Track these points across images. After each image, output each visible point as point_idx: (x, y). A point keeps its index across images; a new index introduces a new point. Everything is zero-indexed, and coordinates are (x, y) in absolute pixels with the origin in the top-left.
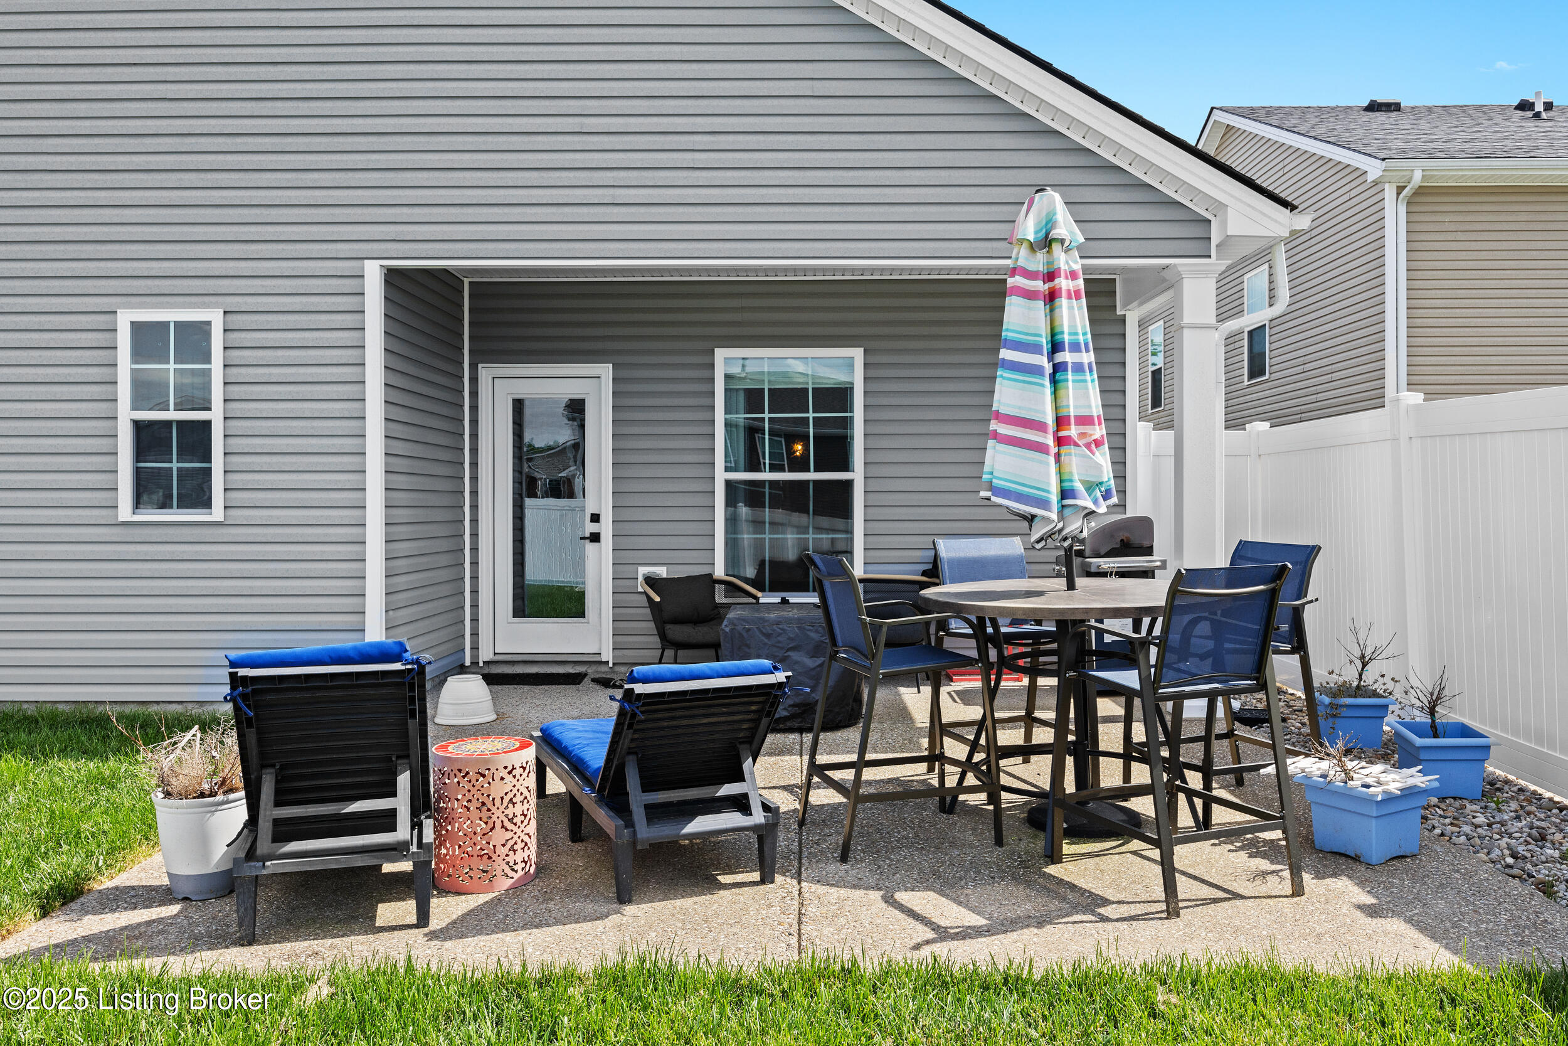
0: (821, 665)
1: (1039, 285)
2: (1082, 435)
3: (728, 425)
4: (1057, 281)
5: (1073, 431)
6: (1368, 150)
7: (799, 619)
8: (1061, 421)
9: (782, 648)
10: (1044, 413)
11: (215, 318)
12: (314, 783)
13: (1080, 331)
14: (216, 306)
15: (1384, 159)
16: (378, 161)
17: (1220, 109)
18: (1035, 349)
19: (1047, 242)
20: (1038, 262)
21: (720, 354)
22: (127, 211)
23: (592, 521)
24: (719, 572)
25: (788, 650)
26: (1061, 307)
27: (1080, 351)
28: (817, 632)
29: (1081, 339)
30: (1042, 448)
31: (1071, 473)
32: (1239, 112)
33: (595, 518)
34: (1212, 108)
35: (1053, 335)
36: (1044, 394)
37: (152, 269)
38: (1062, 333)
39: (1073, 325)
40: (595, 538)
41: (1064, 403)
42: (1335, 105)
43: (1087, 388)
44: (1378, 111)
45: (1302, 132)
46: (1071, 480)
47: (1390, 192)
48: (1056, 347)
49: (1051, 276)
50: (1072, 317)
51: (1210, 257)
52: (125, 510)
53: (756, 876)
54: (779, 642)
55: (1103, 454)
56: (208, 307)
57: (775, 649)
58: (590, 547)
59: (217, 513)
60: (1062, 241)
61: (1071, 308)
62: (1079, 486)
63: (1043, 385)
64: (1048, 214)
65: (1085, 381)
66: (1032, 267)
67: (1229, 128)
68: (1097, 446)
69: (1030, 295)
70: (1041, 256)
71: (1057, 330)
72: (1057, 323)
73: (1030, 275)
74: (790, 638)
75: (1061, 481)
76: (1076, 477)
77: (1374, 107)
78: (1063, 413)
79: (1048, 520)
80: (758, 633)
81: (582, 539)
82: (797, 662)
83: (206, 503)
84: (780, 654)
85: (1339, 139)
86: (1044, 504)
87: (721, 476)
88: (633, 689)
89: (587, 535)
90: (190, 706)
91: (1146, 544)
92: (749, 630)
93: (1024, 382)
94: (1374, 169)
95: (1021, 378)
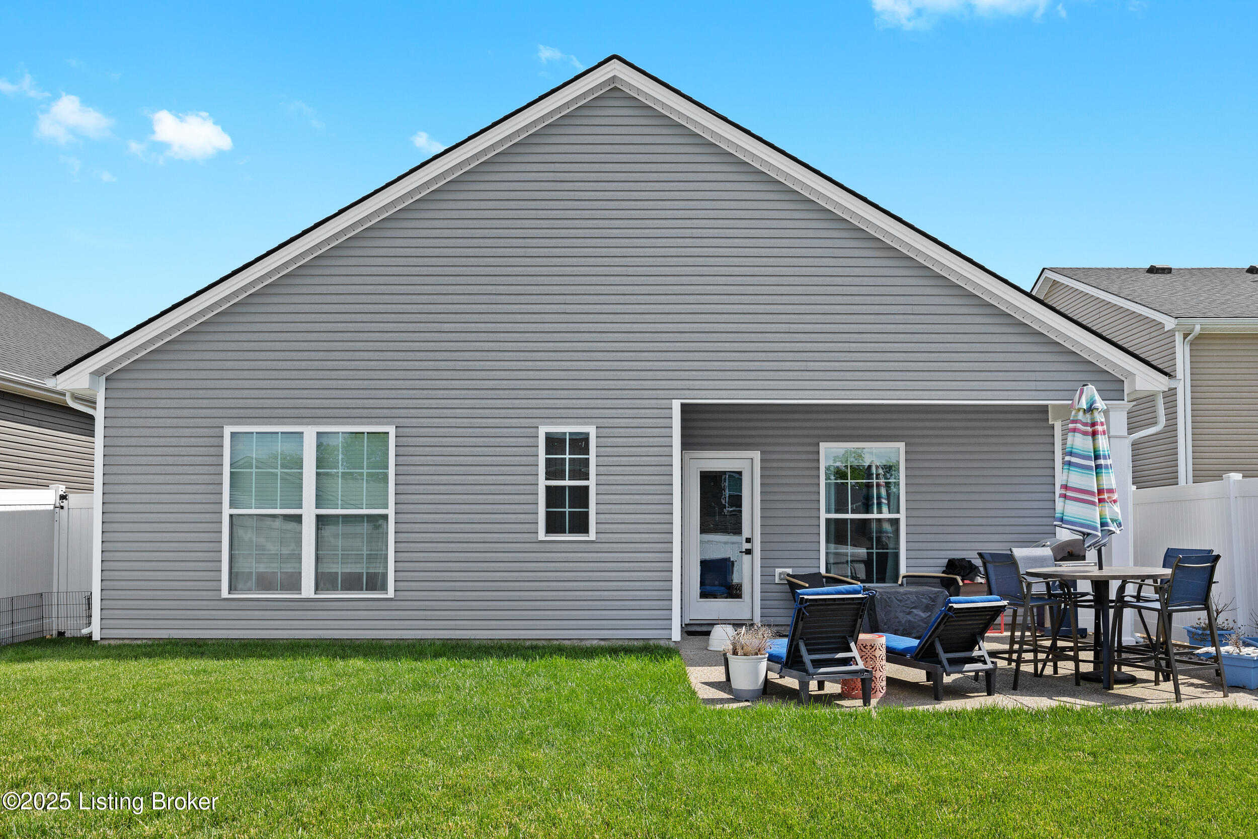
0: (929, 616)
1: (1089, 429)
2: (1109, 498)
3: (828, 486)
4: (1096, 427)
5: (1106, 496)
6: (1163, 309)
7: (916, 592)
8: (1100, 491)
9: (908, 607)
10: (1093, 487)
11: (592, 430)
12: (816, 647)
13: (1106, 450)
14: (592, 424)
15: (1176, 318)
16: (680, 347)
17: (1051, 269)
18: (1087, 458)
19: (1091, 409)
20: (1087, 418)
21: (823, 445)
22: (543, 373)
23: (747, 542)
24: (823, 571)
25: (912, 608)
26: (1098, 439)
27: (1106, 459)
28: (926, 599)
29: (1107, 453)
30: (1093, 503)
31: (1106, 515)
32: (1065, 273)
33: (748, 540)
34: (1044, 269)
35: (1095, 452)
36: (1093, 479)
37: (557, 404)
38: (1100, 451)
39: (1103, 448)
40: (749, 552)
41: (1101, 483)
42: (1126, 267)
43: (1110, 476)
44: (1156, 273)
45: (1115, 293)
46: (1106, 518)
47: (1179, 337)
48: (1097, 457)
49: (1093, 424)
50: (1103, 443)
51: (1124, 400)
52: (542, 535)
53: (986, 694)
54: (906, 604)
55: (1117, 506)
56: (587, 425)
57: (904, 608)
58: (746, 558)
59: (592, 536)
60: (1098, 409)
61: (1102, 439)
62: (1109, 521)
63: (1093, 475)
64: (1091, 396)
65: (1109, 473)
66: (1084, 421)
67: (1055, 282)
68: (1114, 503)
69: (1085, 433)
70: (1088, 415)
71: (1097, 449)
72: (1097, 446)
73: (1085, 424)
74: (912, 602)
75: (1101, 519)
76: (1108, 517)
77: (1152, 270)
78: (1101, 487)
79: (1097, 536)
80: (895, 599)
81: (740, 552)
82: (916, 615)
83: (585, 530)
84: (908, 610)
85: (1141, 300)
86: (1095, 529)
87: (824, 516)
88: (952, 606)
89: (744, 550)
90: (575, 641)
91: (1082, 554)
92: (889, 598)
93: (1083, 473)
94: (1169, 323)
95: (1081, 471)
